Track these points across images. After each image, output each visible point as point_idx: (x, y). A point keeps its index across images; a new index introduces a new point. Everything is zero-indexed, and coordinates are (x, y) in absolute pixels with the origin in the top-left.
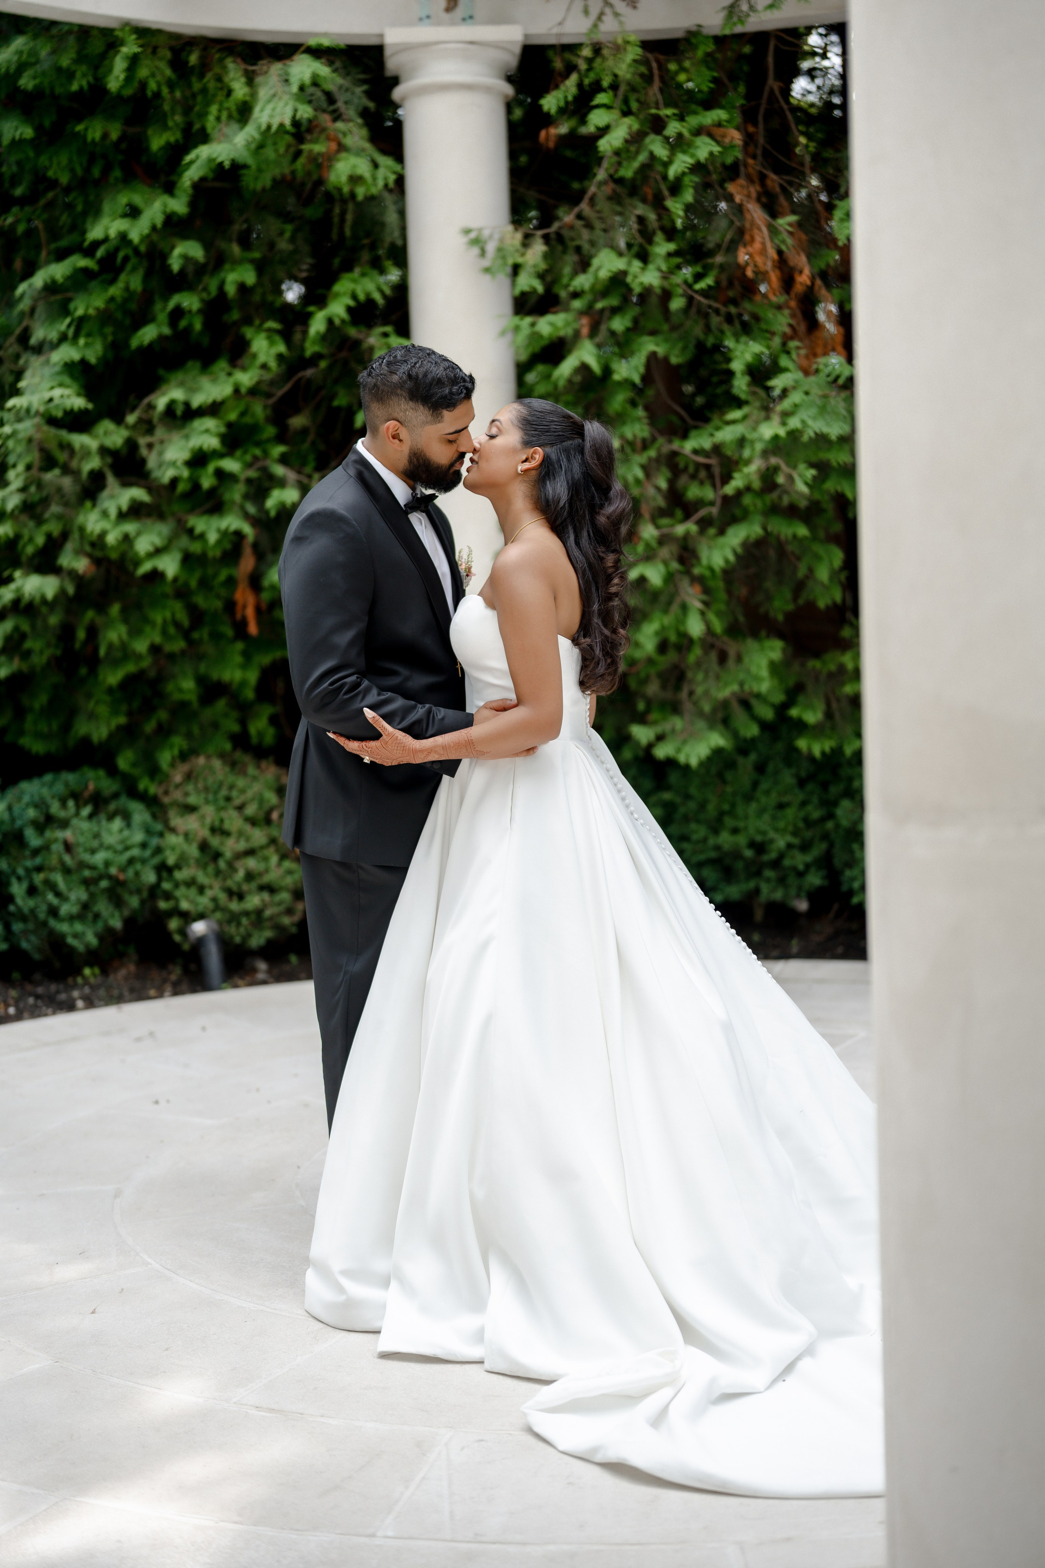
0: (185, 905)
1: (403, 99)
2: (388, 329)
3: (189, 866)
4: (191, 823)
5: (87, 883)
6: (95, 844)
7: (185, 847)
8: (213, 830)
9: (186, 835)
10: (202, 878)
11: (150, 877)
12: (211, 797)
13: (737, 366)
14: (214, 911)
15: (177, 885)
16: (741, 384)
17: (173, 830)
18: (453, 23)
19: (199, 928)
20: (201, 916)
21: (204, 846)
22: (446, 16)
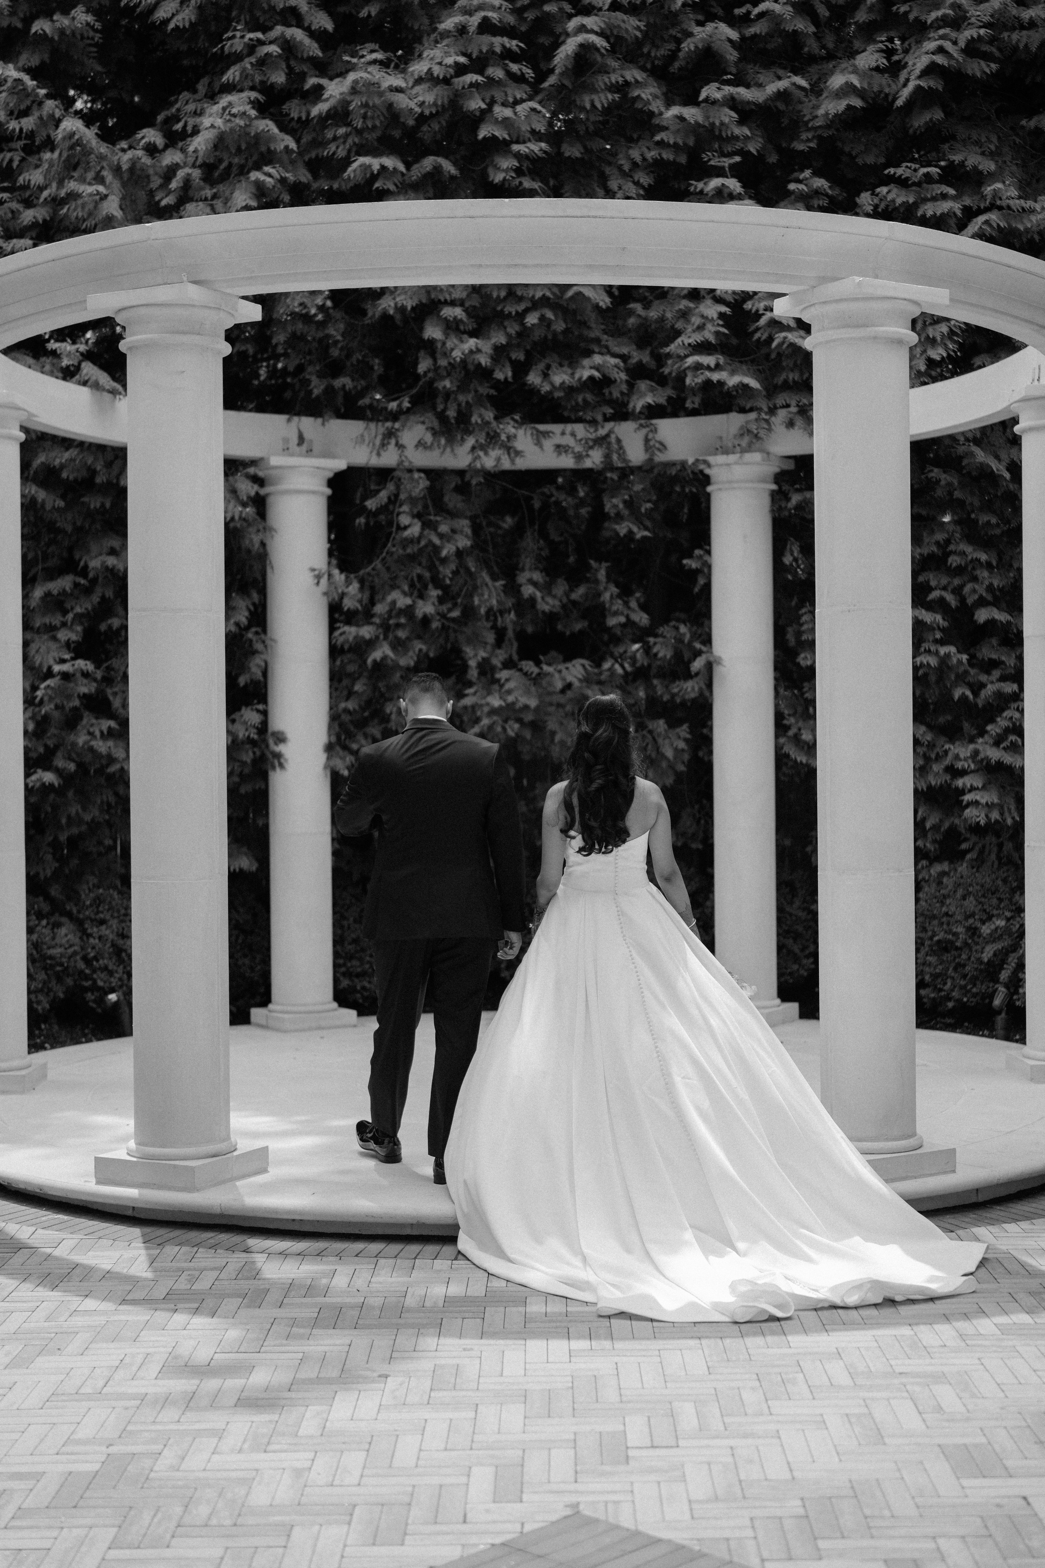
0: (100, 983)
1: (267, 495)
2: (259, 629)
3: (103, 958)
4: (104, 930)
5: (45, 969)
6: (53, 943)
7: (100, 945)
8: (118, 935)
9: (100, 938)
10: (111, 967)
11: (81, 965)
12: (116, 914)
13: (472, 663)
14: (121, 987)
15: (94, 971)
16: (473, 674)
17: (89, 936)
18: (300, 455)
19: (113, 997)
20: (113, 991)
21: (113, 945)
22: (297, 449)
